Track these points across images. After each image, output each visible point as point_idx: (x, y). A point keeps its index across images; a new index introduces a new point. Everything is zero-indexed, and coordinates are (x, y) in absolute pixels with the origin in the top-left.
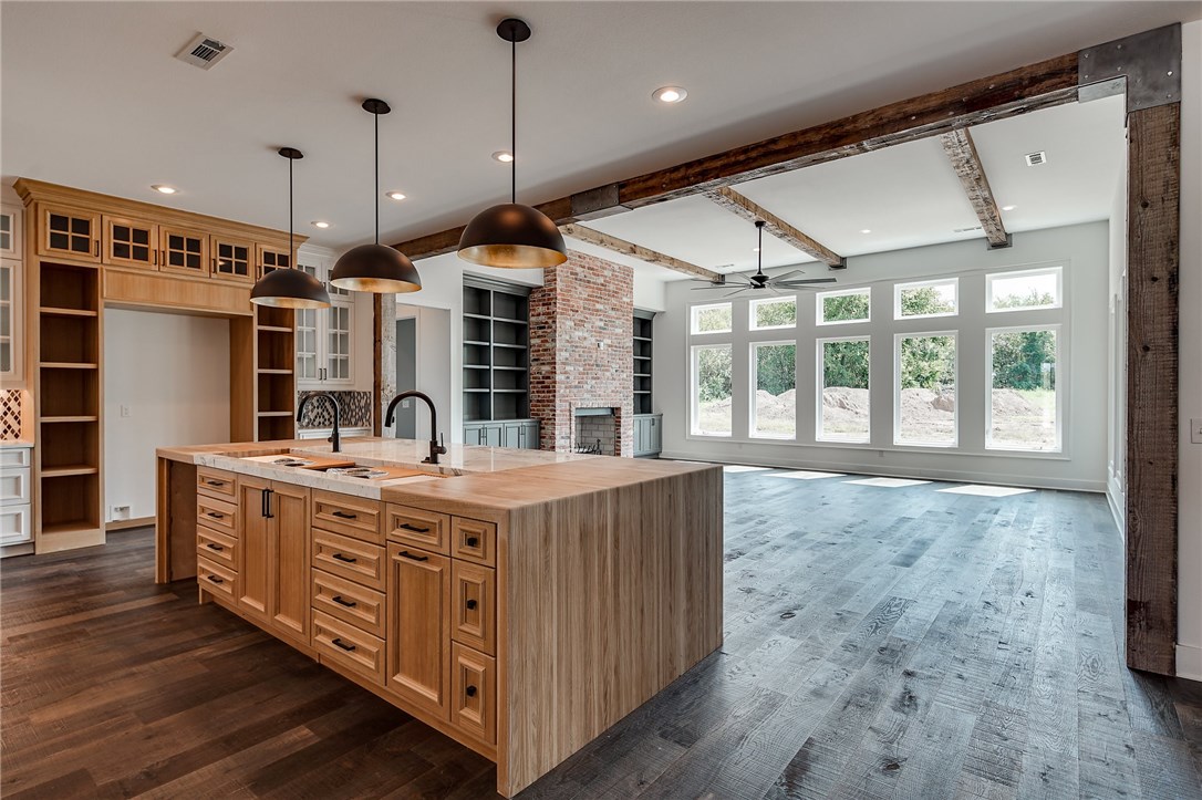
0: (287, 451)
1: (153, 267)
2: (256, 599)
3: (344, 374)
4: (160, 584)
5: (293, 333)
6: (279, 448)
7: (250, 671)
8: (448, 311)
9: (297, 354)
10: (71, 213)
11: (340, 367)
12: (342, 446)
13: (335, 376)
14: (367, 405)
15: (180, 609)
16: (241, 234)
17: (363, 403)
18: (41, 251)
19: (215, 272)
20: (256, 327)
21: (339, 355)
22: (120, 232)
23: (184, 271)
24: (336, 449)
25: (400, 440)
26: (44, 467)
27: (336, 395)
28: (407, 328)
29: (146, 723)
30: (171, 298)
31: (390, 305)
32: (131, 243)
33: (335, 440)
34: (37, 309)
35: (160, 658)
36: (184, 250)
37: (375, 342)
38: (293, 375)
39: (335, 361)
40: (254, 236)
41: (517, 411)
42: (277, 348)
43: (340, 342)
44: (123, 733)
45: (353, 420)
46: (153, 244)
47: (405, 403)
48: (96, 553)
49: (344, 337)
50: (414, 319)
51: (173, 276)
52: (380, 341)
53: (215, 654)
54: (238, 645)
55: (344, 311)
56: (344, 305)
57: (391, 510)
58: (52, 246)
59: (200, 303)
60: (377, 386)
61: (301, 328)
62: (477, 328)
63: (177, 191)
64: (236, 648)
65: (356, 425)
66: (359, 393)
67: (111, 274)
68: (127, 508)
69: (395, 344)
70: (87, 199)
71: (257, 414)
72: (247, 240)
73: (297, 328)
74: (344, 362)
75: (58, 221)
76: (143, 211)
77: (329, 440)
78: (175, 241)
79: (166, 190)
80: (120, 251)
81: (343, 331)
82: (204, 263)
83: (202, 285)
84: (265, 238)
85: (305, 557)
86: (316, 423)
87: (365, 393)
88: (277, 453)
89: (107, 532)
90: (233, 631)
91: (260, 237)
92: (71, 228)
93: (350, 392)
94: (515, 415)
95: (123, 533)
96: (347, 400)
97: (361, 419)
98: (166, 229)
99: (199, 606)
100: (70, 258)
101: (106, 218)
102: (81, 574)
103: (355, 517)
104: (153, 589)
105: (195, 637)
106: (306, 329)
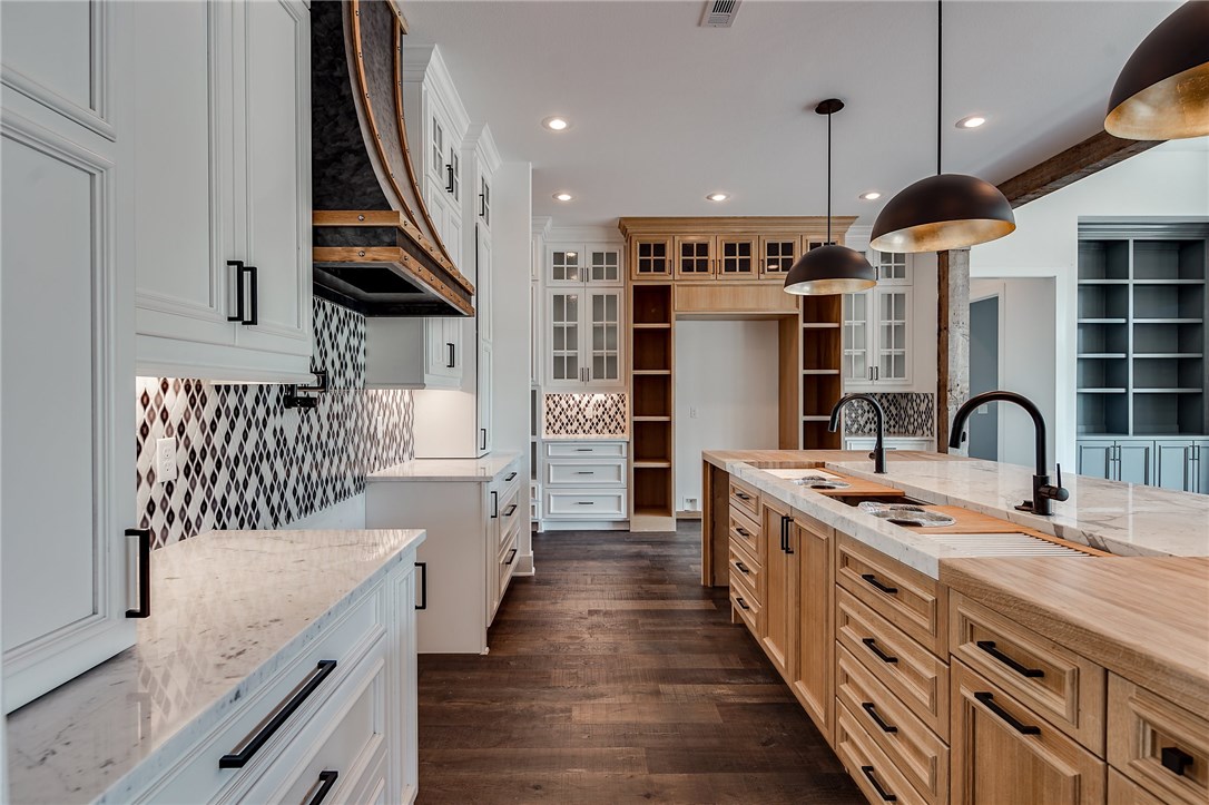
0: (821, 465)
1: (713, 277)
2: (777, 646)
3: (900, 373)
4: (705, 587)
5: (839, 329)
6: (813, 461)
7: (764, 744)
8: (1051, 281)
9: (845, 352)
10: (652, 240)
11: (896, 364)
12: (887, 464)
13: (889, 375)
14: (929, 410)
15: (714, 624)
16: (787, 229)
17: (923, 407)
18: (634, 277)
19: (763, 272)
20: (802, 325)
21: (893, 350)
22: (687, 249)
23: (738, 274)
24: (880, 469)
25: (975, 462)
26: (636, 459)
27: (890, 398)
28: (986, 313)
29: (651, 771)
30: (726, 304)
31: (960, 282)
32: (695, 257)
33: (878, 456)
34: (632, 326)
35: (684, 682)
36: (737, 257)
37: (940, 330)
38: (839, 375)
39: (889, 357)
40: (799, 228)
41: (1180, 422)
42: (823, 347)
43: (895, 334)
44: (629, 774)
45: (911, 428)
46: (712, 256)
47: (982, 409)
48: (668, 539)
49: (900, 329)
50: (996, 299)
51: (728, 283)
52: (946, 328)
53: (732, 700)
54: (757, 696)
55: (900, 298)
56: (900, 290)
57: (959, 607)
58: (641, 271)
59: (751, 306)
60: (942, 386)
61: (848, 322)
62: (1103, 298)
63: (728, 197)
64: (755, 701)
65: (914, 433)
66: (918, 395)
67: (680, 288)
68: (695, 500)
69: (967, 332)
70: (666, 225)
71: (802, 418)
72: (794, 233)
73: (845, 323)
74: (900, 359)
75: (645, 249)
76: (703, 225)
77: (871, 456)
78: (730, 249)
79: (719, 198)
80: (687, 267)
81: (899, 322)
82: (754, 266)
83: (751, 288)
84: (812, 228)
85: (827, 621)
86: (866, 430)
87: (926, 395)
88: (810, 466)
89: (678, 520)
90: (757, 672)
91: (805, 228)
92: (653, 255)
93: (907, 394)
94: (1176, 427)
95: (691, 524)
96: (904, 405)
97: (921, 426)
98: (722, 238)
99: (731, 625)
100: (653, 279)
101: (677, 238)
102: (652, 558)
103: (895, 591)
104: (698, 591)
105: (719, 666)
106: (854, 323)
